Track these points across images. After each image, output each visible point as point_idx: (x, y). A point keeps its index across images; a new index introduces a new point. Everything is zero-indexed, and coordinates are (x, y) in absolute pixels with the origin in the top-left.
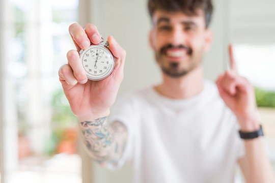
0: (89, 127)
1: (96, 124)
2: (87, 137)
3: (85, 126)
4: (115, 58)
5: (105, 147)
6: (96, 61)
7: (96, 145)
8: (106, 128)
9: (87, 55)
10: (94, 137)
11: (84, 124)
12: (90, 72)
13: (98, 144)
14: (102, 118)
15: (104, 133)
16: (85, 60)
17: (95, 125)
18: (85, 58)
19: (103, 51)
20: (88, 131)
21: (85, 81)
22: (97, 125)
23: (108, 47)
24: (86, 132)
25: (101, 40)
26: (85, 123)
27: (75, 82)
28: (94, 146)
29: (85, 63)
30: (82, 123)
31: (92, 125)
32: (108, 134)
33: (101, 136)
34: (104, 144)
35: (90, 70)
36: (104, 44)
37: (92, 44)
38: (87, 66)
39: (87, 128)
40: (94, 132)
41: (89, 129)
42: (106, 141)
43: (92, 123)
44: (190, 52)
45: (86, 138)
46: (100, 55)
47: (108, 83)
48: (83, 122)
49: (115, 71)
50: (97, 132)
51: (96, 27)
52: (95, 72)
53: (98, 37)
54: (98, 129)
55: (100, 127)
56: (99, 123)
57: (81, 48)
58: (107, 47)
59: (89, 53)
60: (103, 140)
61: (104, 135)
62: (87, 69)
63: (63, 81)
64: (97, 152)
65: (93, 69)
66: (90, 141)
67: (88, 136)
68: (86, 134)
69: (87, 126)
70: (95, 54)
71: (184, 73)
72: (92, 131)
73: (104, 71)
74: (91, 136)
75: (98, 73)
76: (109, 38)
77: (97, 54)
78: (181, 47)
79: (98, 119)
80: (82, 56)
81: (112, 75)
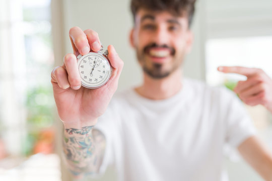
0: (74, 135)
1: (82, 132)
2: (69, 145)
3: (69, 133)
4: (113, 68)
5: (85, 157)
6: (93, 69)
7: (77, 155)
8: (90, 138)
9: (85, 62)
10: (77, 146)
11: (69, 131)
12: (85, 79)
13: (80, 154)
14: (89, 127)
15: (87, 143)
16: (82, 67)
17: (80, 133)
18: (82, 64)
19: (101, 59)
20: (72, 139)
21: (78, 87)
22: (82, 134)
23: (107, 56)
24: (70, 140)
25: (101, 48)
26: (71, 130)
27: (67, 86)
28: (75, 156)
29: (81, 70)
30: (67, 130)
31: (77, 133)
32: (91, 145)
33: (84, 146)
34: (85, 155)
35: (86, 77)
36: (103, 52)
37: (91, 51)
38: (82, 72)
39: (71, 136)
40: (78, 141)
41: (74, 137)
42: (88, 152)
43: (78, 131)
44: (173, 52)
45: (68, 147)
46: (98, 63)
47: (102, 92)
48: (68, 128)
49: (111, 81)
50: (81, 141)
51: (97, 34)
52: (91, 80)
53: (98, 45)
54: (82, 138)
55: (84, 136)
56: (85, 131)
57: (80, 53)
58: (105, 56)
59: (87, 59)
60: (85, 150)
61: (86, 145)
62: (83, 76)
63: (55, 83)
64: (77, 162)
65: (89, 77)
66: (72, 150)
67: (71, 144)
68: (70, 142)
69: (72, 134)
70: (92, 62)
71: (167, 75)
72: (75, 139)
73: (99, 80)
74: (73, 145)
75: (93, 81)
76: (109, 47)
77: (94, 62)
78: (165, 47)
79: (85, 127)
80: (79, 61)
81: (107, 85)
